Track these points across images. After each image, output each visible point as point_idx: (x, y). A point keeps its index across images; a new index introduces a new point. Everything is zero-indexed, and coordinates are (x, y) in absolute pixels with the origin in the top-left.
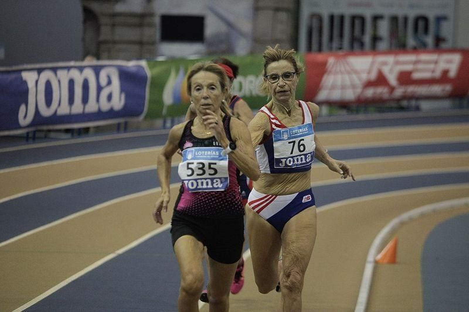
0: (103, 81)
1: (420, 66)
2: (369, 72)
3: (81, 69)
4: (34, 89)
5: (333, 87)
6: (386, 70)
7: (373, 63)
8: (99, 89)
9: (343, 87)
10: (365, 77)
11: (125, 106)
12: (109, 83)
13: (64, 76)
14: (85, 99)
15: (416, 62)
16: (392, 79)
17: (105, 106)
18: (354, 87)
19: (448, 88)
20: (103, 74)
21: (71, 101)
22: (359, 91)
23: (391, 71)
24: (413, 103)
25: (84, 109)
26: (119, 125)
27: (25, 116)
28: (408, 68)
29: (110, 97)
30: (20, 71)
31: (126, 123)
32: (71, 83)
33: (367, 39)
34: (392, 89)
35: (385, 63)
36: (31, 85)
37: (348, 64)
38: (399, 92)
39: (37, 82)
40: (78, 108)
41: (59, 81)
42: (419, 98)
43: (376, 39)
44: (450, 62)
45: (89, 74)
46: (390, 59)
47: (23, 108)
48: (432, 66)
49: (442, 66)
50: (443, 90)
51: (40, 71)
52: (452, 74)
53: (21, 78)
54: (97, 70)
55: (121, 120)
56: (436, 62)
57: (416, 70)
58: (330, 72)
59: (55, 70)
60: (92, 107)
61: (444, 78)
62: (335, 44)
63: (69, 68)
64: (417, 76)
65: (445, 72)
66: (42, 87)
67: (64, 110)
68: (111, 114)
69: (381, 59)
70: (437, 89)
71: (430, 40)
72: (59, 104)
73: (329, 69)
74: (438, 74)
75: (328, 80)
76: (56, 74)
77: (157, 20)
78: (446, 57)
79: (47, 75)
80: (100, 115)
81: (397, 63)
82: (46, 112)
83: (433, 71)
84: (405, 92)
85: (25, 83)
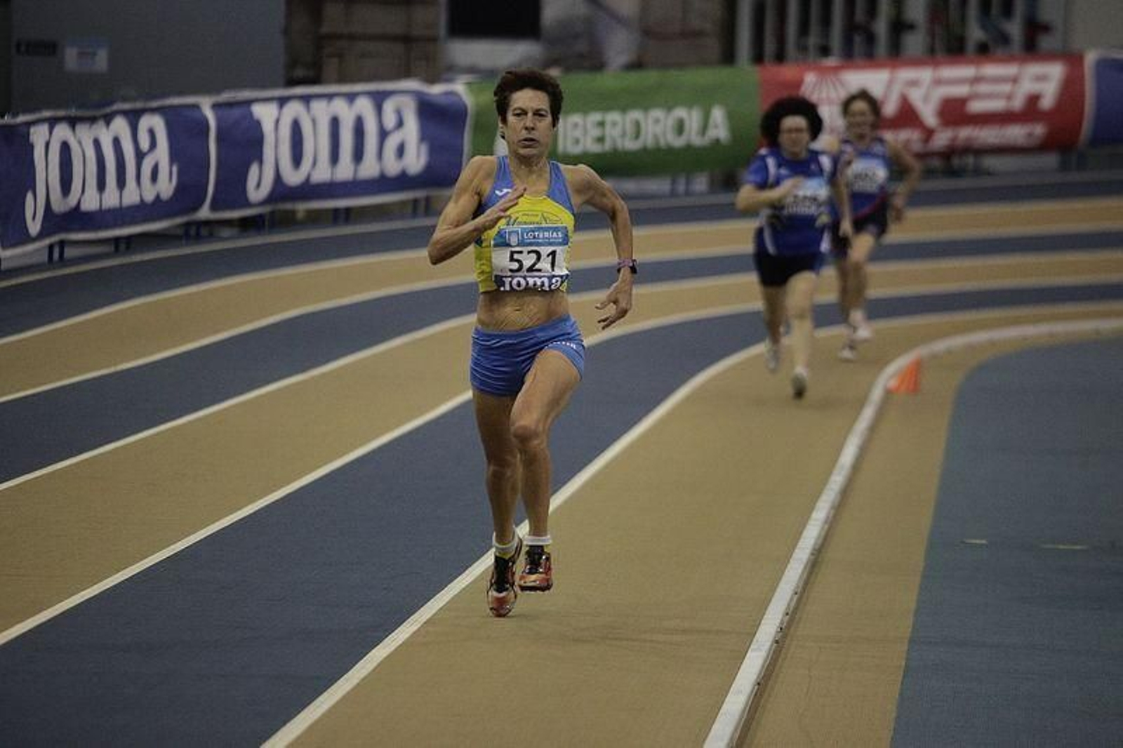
0: (390, 120)
1: (983, 88)
3: (351, 98)
4: (273, 136)
6: (916, 97)
7: (890, 83)
8: (383, 134)
9: (833, 131)
11: (429, 168)
12: (400, 124)
13: (322, 110)
14: (358, 155)
15: (977, 80)
16: (929, 115)
17: (392, 167)
19: (1039, 130)
20: (389, 106)
21: (335, 157)
23: (926, 99)
24: (970, 160)
25: (356, 171)
26: (416, 201)
27: (258, 185)
28: (961, 91)
29: (401, 151)
30: (249, 103)
31: (428, 199)
32: (335, 123)
33: (881, 27)
34: (929, 133)
35: (914, 83)
36: (268, 127)
37: (842, 84)
38: (942, 139)
39: (277, 121)
40: (345, 170)
41: (314, 121)
42: (982, 151)
43: (900, 27)
44: (1041, 78)
45: (364, 106)
46: (925, 74)
47: (254, 169)
48: (1006, 88)
49: (1027, 87)
50: (1030, 135)
51: (282, 101)
52: (1047, 103)
53: (251, 114)
54: (379, 99)
55: (419, 194)
56: (1015, 80)
57: (975, 96)
59: (306, 99)
60: (369, 168)
61: (1030, 112)
62: (813, 40)
63: (330, 97)
64: (976, 107)
65: (1033, 99)
66: (285, 131)
67: (322, 174)
68: (403, 181)
69: (906, 74)
70: (1016, 133)
71: (1015, 28)
72: (314, 163)
73: (807, 95)
74: (1018, 104)
76: (308, 108)
78: (1034, 69)
79: (294, 109)
80: (383, 183)
81: (938, 82)
82: (293, 178)
83: (1009, 97)
84: (954, 139)
85: (258, 124)
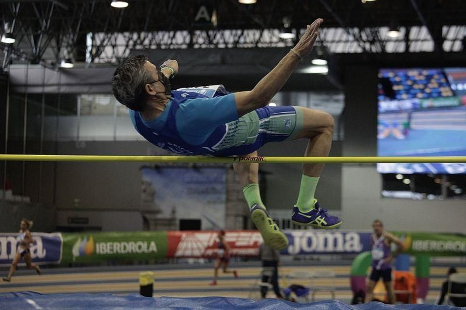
1: (240, 239)
2: (209, 241)
5: (186, 249)
7: (211, 237)
9: (192, 249)
10: (206, 244)
11: (46, 256)
15: (238, 237)
18: (199, 249)
22: (203, 251)
28: (233, 240)
29: (36, 251)
37: (195, 237)
44: (257, 237)
48: (248, 239)
49: (254, 239)
50: (255, 252)
52: (260, 243)
56: (250, 237)
57: (238, 241)
58: (184, 240)
61: (255, 246)
64: (238, 244)
65: (256, 243)
67: (4, 257)
68: (37, 259)
70: (251, 251)
73: (183, 239)
74: (251, 243)
75: (182, 246)
77: (178, 222)
78: (256, 234)
83: (249, 242)
